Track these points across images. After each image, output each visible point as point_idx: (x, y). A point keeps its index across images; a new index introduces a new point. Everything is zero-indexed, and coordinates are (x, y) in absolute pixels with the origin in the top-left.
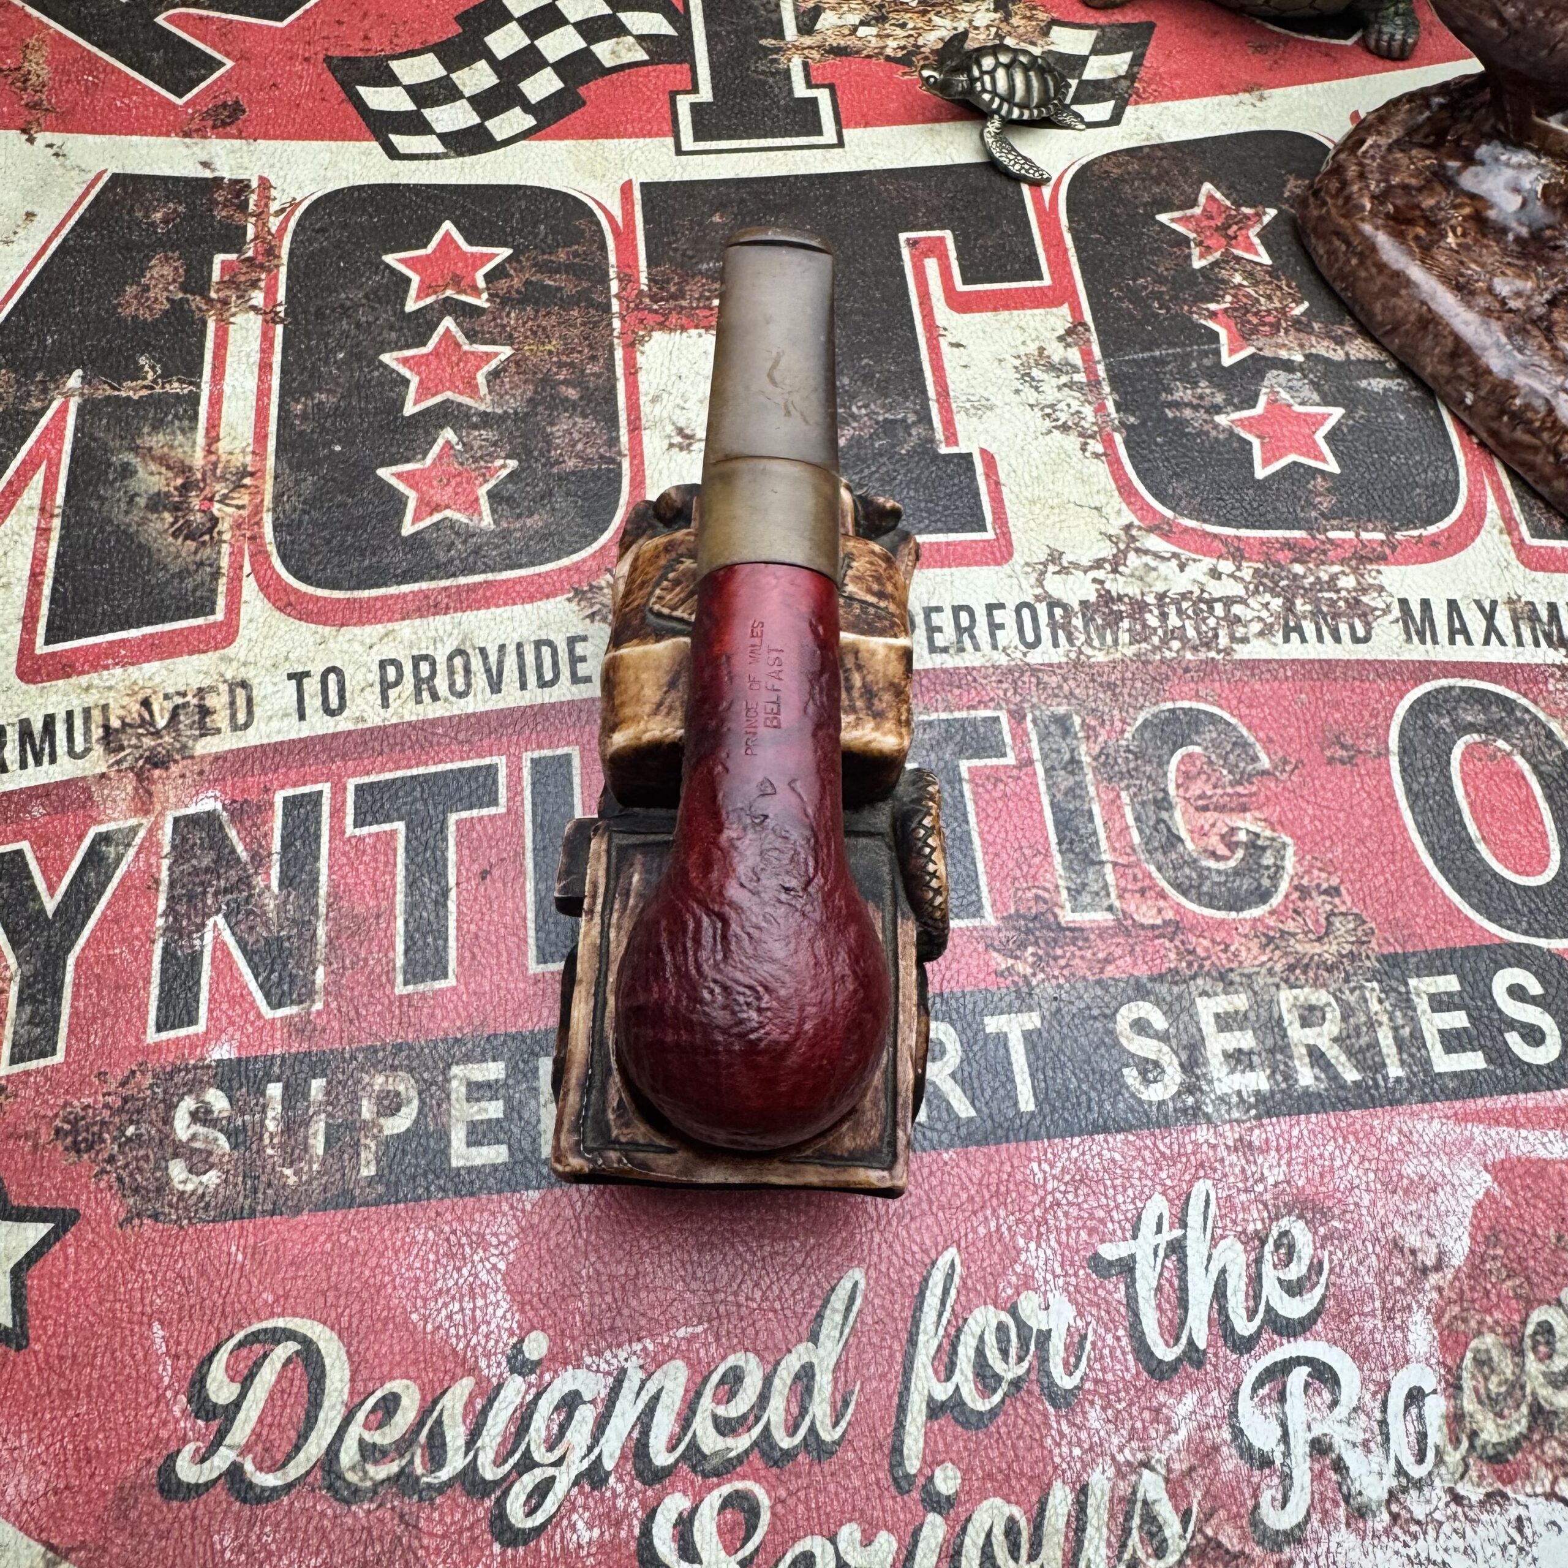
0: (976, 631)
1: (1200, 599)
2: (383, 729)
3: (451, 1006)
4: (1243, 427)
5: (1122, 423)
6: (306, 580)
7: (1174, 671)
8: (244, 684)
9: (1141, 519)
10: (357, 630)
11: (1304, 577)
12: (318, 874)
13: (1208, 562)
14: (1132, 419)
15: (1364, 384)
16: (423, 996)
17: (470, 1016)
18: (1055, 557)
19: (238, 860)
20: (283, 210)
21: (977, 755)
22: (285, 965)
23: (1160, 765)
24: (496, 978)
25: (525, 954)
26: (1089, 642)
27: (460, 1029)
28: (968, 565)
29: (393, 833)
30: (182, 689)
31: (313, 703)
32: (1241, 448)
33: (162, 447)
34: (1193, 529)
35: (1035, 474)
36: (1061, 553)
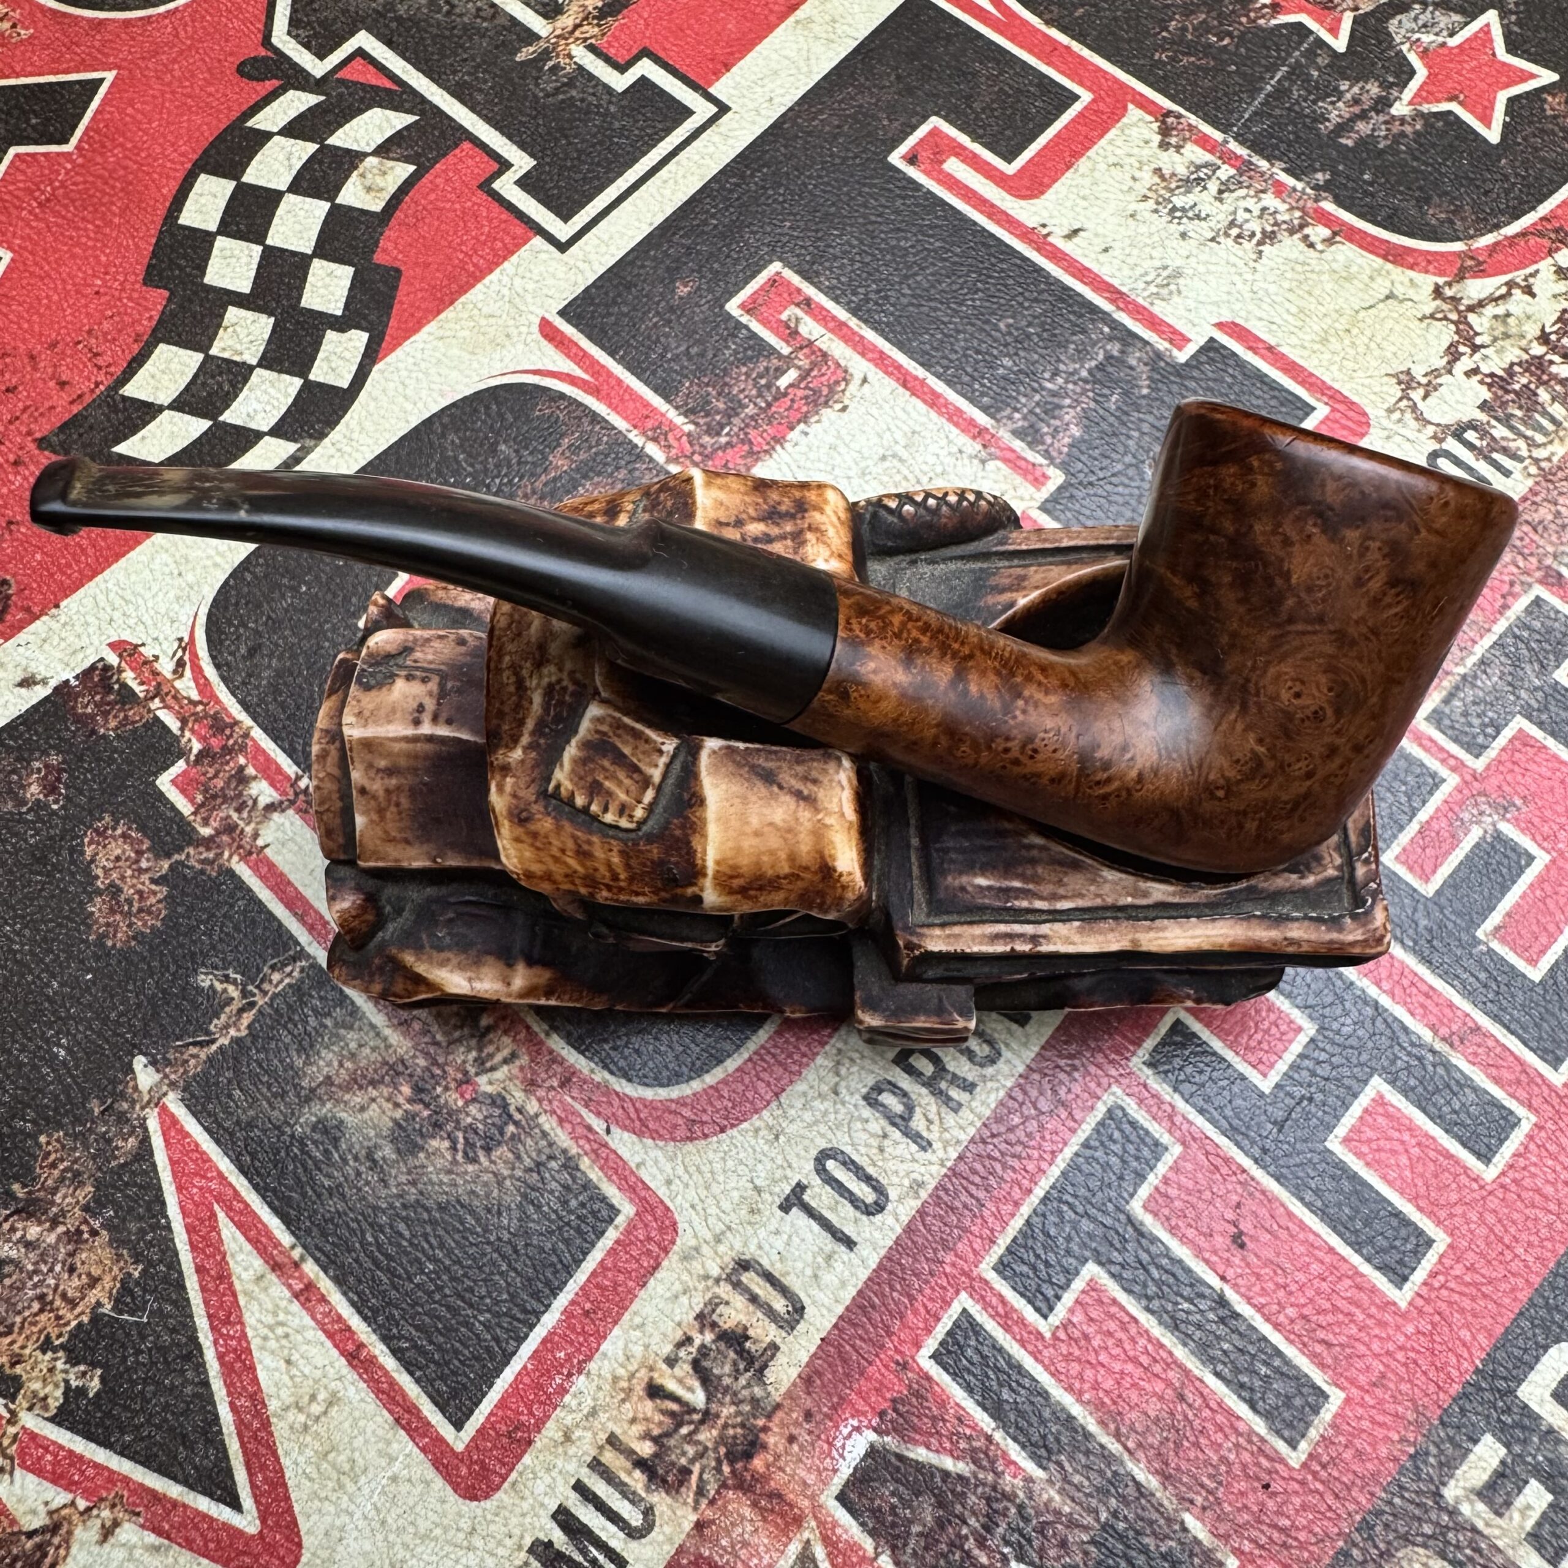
2: (954, 1172)
3: (1365, 1424)
4: (1427, 101)
5: (1316, 188)
6: (676, 1078)
8: (744, 1265)
9: (1440, 273)
10: (800, 1087)
12: (1063, 1409)
14: (1320, 177)
16: (1325, 1441)
17: (1397, 1415)
18: (1406, 381)
19: (960, 1477)
20: (180, 664)
22: (1145, 1551)
24: (1376, 1346)
25: (1374, 1290)
26: (1532, 444)
27: (1403, 1440)
29: (1093, 1287)
30: (679, 1335)
31: (844, 1216)
32: (1448, 124)
33: (341, 1065)
34: (1497, 244)
35: (1294, 310)
36: (1408, 372)
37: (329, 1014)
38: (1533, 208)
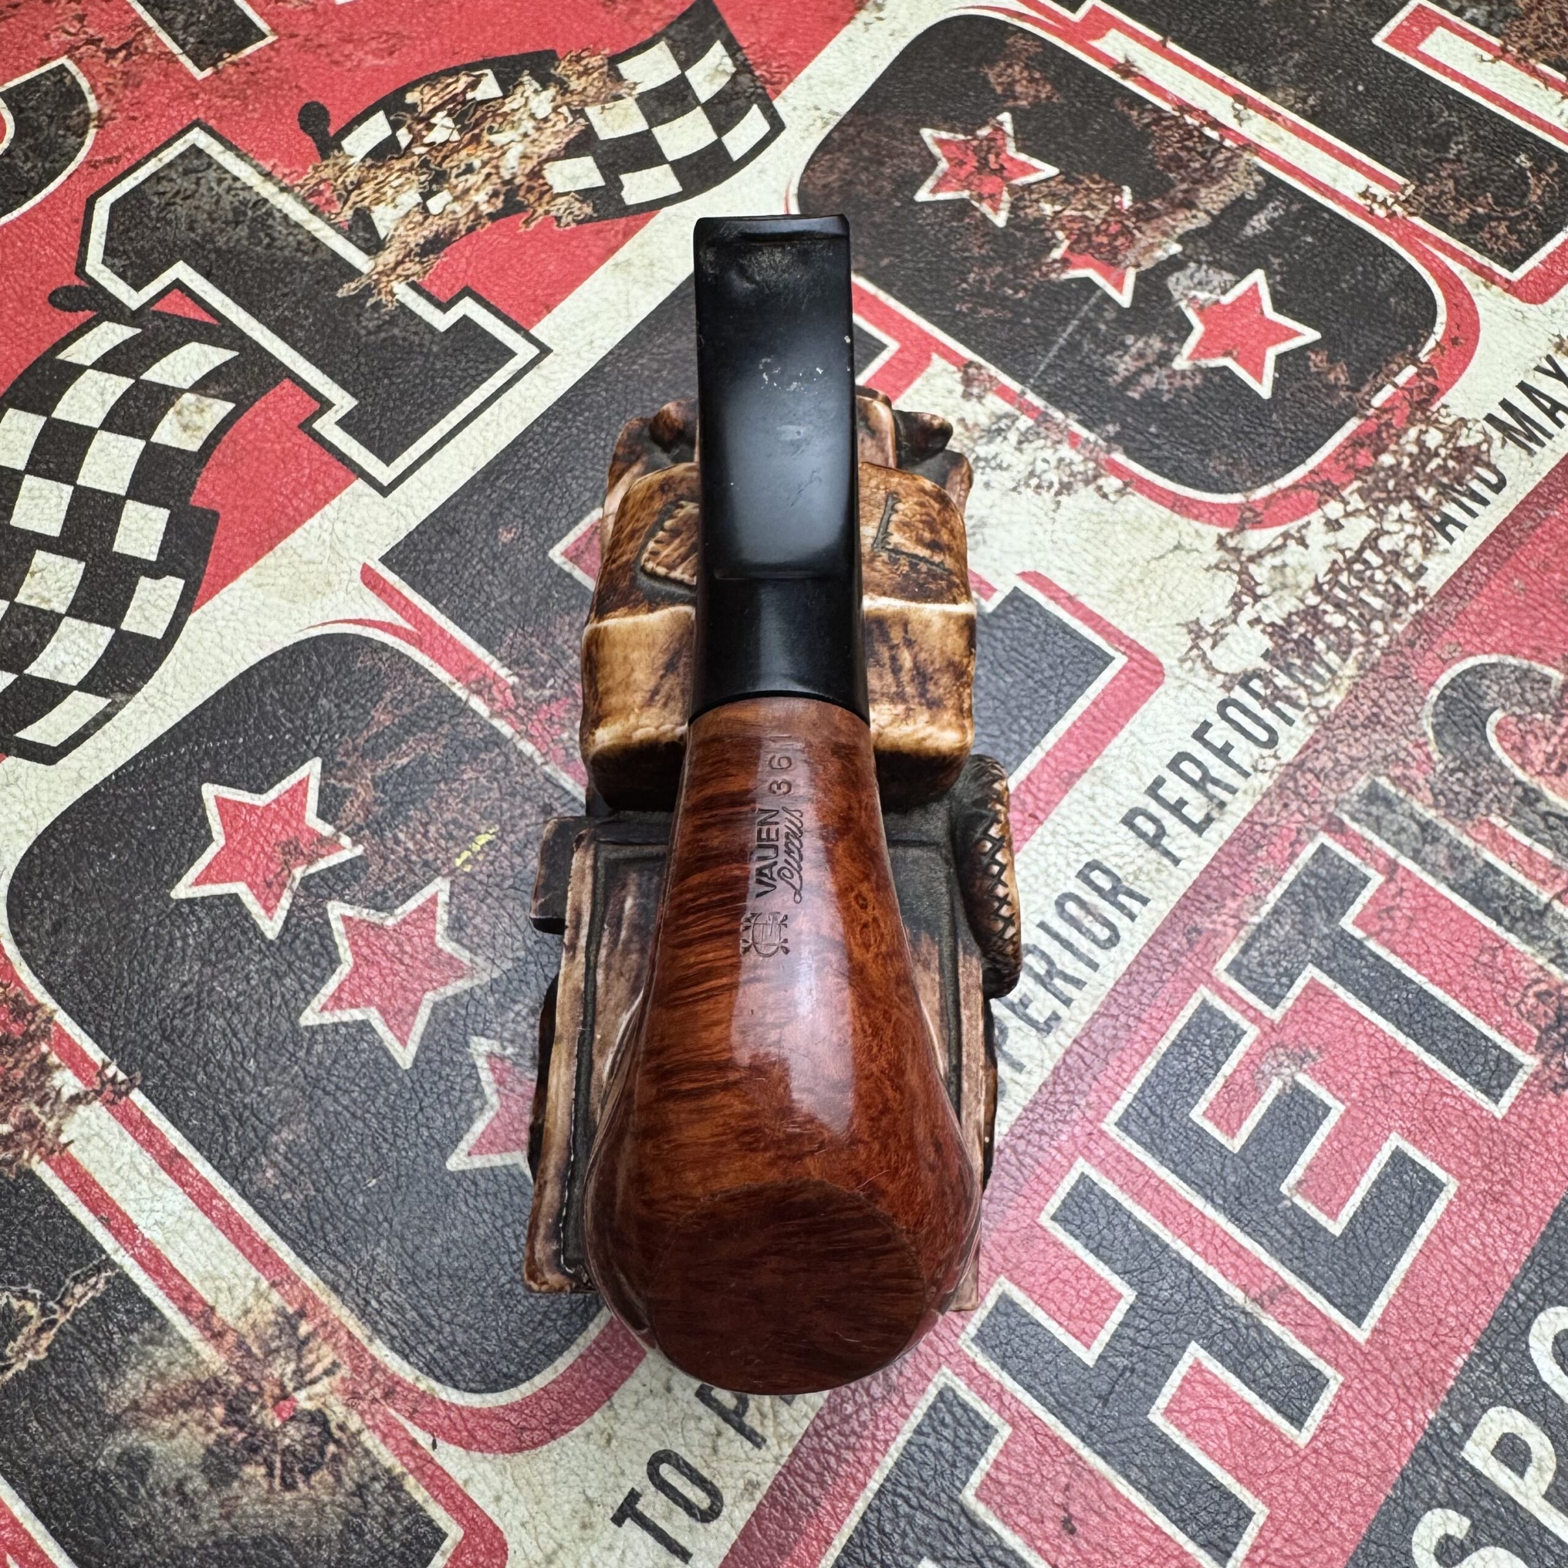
0: (1213, 773)
1: (1349, 563)
2: (787, 1471)
4: (1205, 356)
5: (1108, 439)
7: (1402, 653)
9: (1223, 524)
10: (632, 1384)
11: (1399, 464)
13: (1316, 518)
14: (1111, 429)
15: (1249, 231)
18: (1196, 631)
21: (1346, 903)
23: (1488, 760)
26: (1311, 693)
28: (1135, 710)
31: (679, 1524)
32: (1223, 378)
33: (149, 1387)
34: (1273, 496)
35: (1091, 559)
36: (1197, 622)
37: (135, 1330)
38: (1303, 462)
